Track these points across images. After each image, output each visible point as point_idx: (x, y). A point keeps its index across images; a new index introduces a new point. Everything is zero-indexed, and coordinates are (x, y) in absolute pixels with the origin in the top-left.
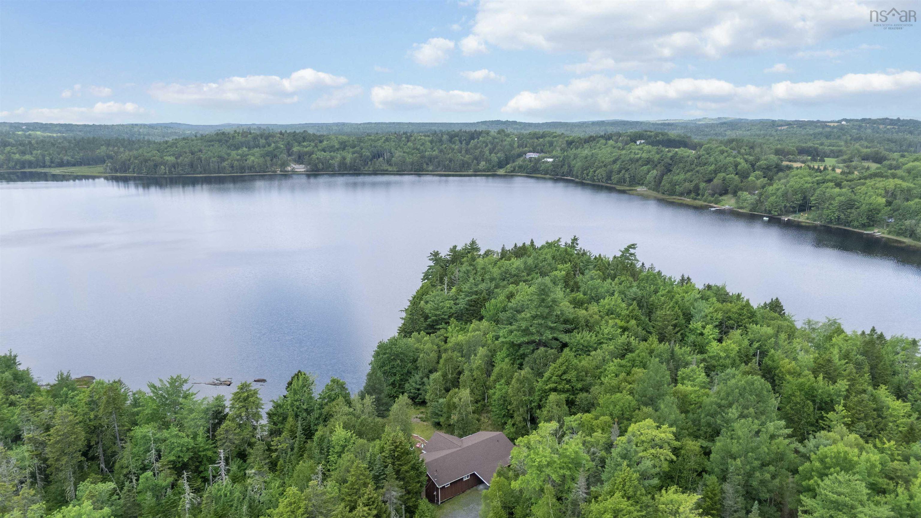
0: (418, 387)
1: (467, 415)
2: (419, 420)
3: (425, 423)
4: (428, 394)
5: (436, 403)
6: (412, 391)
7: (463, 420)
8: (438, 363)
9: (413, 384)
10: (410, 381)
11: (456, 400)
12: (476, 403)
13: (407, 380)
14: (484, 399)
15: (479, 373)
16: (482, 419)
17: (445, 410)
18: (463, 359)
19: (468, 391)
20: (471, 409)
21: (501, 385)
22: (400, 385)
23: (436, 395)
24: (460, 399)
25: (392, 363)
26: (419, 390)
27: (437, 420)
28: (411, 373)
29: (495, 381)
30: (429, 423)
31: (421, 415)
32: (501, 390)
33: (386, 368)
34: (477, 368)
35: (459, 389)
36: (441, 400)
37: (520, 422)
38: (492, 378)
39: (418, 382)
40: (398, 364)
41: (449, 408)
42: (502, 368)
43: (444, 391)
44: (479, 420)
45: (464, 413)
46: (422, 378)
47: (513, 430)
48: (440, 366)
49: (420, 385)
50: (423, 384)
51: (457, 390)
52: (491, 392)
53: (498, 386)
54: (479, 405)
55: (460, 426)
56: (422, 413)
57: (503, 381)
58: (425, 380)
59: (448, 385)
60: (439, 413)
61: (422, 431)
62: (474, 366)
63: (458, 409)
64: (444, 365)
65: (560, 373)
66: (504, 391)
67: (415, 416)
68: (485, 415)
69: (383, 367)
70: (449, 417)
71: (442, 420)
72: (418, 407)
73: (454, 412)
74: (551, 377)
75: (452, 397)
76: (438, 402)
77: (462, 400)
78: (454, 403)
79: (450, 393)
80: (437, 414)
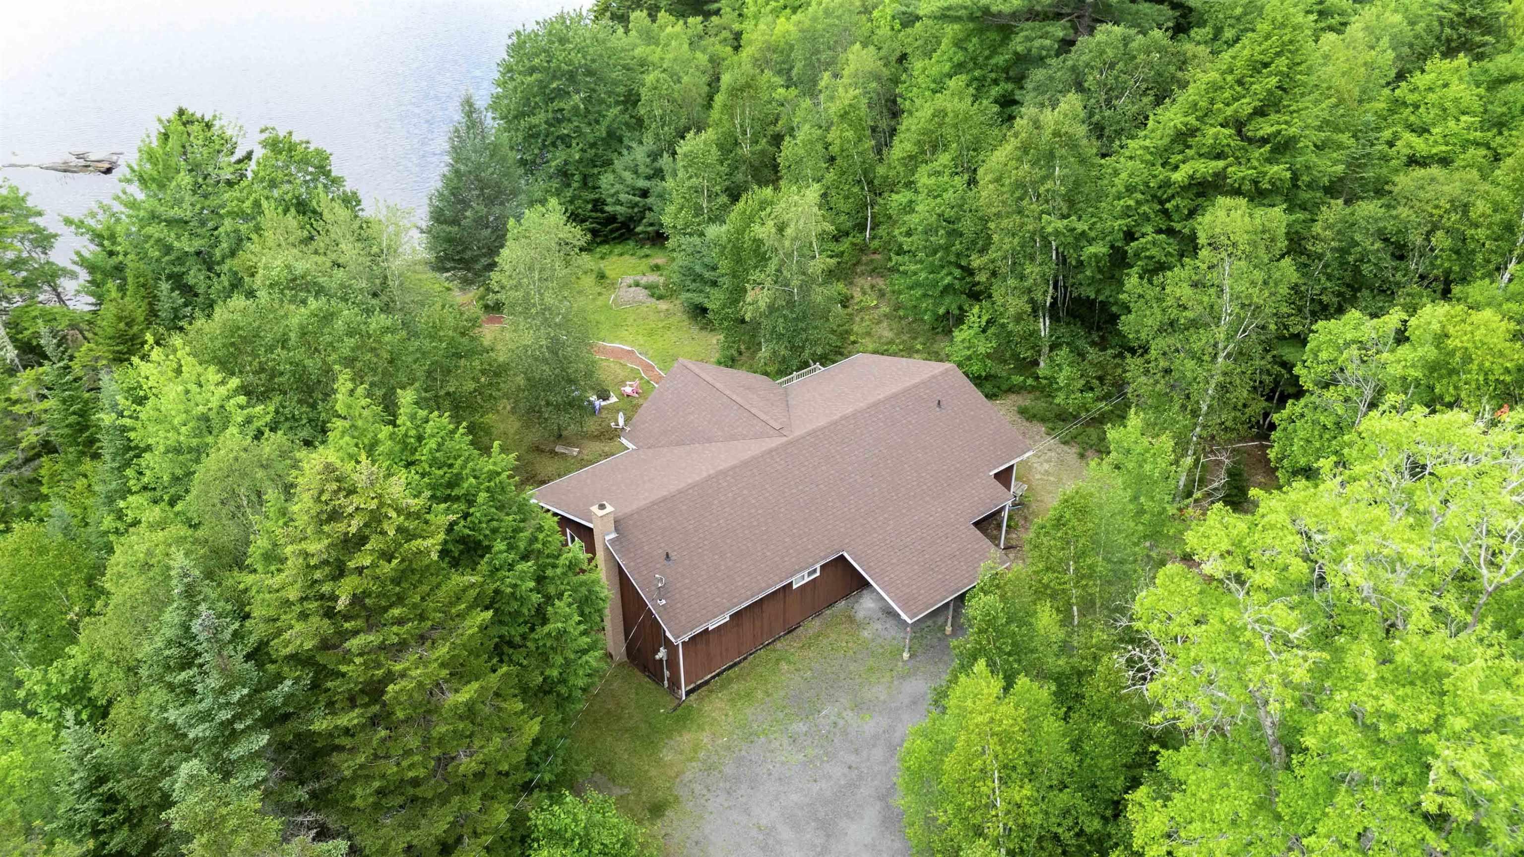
0: (642, 183)
1: (805, 288)
2: (642, 293)
3: (663, 305)
4: (671, 209)
5: (696, 240)
6: (623, 197)
7: (791, 304)
8: (709, 106)
9: (628, 175)
10: (618, 164)
11: (764, 231)
12: (836, 239)
13: (610, 163)
14: (862, 228)
15: (850, 134)
16: (857, 295)
17: (724, 265)
18: (793, 92)
19: (813, 193)
20: (820, 264)
21: (938, 173)
22: (585, 178)
23: (698, 212)
24: (781, 229)
25: (556, 105)
26: (645, 193)
27: (698, 299)
28: (620, 141)
29: (913, 161)
30: (674, 307)
31: (653, 278)
32: (934, 194)
33: (534, 120)
34: (844, 116)
35: (777, 189)
36: (713, 231)
37: (1018, 319)
38: (901, 148)
39: (642, 169)
40: (576, 108)
41: (739, 261)
42: (940, 114)
43: (724, 199)
44: (845, 302)
45: (795, 282)
46: (654, 156)
47: (984, 346)
48: (715, 114)
49: (649, 178)
50: (659, 174)
51: (768, 191)
52: (899, 198)
53: (923, 178)
54: (845, 245)
55: (780, 329)
56: (657, 268)
57: (944, 158)
58: (665, 161)
59: (740, 177)
60: (707, 275)
61: (651, 333)
62: (834, 108)
63: (772, 266)
64: (728, 109)
65: (1246, 107)
66: (949, 195)
67: (630, 280)
68: (865, 282)
69: (523, 114)
70: (737, 294)
71: (714, 300)
72: (646, 250)
73: (755, 275)
74: (1193, 132)
75: (749, 220)
76: (702, 234)
77: (789, 231)
78: (758, 242)
79: (741, 204)
80: (698, 278)
